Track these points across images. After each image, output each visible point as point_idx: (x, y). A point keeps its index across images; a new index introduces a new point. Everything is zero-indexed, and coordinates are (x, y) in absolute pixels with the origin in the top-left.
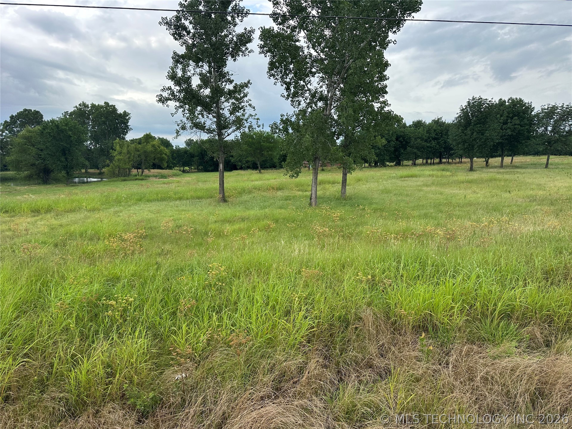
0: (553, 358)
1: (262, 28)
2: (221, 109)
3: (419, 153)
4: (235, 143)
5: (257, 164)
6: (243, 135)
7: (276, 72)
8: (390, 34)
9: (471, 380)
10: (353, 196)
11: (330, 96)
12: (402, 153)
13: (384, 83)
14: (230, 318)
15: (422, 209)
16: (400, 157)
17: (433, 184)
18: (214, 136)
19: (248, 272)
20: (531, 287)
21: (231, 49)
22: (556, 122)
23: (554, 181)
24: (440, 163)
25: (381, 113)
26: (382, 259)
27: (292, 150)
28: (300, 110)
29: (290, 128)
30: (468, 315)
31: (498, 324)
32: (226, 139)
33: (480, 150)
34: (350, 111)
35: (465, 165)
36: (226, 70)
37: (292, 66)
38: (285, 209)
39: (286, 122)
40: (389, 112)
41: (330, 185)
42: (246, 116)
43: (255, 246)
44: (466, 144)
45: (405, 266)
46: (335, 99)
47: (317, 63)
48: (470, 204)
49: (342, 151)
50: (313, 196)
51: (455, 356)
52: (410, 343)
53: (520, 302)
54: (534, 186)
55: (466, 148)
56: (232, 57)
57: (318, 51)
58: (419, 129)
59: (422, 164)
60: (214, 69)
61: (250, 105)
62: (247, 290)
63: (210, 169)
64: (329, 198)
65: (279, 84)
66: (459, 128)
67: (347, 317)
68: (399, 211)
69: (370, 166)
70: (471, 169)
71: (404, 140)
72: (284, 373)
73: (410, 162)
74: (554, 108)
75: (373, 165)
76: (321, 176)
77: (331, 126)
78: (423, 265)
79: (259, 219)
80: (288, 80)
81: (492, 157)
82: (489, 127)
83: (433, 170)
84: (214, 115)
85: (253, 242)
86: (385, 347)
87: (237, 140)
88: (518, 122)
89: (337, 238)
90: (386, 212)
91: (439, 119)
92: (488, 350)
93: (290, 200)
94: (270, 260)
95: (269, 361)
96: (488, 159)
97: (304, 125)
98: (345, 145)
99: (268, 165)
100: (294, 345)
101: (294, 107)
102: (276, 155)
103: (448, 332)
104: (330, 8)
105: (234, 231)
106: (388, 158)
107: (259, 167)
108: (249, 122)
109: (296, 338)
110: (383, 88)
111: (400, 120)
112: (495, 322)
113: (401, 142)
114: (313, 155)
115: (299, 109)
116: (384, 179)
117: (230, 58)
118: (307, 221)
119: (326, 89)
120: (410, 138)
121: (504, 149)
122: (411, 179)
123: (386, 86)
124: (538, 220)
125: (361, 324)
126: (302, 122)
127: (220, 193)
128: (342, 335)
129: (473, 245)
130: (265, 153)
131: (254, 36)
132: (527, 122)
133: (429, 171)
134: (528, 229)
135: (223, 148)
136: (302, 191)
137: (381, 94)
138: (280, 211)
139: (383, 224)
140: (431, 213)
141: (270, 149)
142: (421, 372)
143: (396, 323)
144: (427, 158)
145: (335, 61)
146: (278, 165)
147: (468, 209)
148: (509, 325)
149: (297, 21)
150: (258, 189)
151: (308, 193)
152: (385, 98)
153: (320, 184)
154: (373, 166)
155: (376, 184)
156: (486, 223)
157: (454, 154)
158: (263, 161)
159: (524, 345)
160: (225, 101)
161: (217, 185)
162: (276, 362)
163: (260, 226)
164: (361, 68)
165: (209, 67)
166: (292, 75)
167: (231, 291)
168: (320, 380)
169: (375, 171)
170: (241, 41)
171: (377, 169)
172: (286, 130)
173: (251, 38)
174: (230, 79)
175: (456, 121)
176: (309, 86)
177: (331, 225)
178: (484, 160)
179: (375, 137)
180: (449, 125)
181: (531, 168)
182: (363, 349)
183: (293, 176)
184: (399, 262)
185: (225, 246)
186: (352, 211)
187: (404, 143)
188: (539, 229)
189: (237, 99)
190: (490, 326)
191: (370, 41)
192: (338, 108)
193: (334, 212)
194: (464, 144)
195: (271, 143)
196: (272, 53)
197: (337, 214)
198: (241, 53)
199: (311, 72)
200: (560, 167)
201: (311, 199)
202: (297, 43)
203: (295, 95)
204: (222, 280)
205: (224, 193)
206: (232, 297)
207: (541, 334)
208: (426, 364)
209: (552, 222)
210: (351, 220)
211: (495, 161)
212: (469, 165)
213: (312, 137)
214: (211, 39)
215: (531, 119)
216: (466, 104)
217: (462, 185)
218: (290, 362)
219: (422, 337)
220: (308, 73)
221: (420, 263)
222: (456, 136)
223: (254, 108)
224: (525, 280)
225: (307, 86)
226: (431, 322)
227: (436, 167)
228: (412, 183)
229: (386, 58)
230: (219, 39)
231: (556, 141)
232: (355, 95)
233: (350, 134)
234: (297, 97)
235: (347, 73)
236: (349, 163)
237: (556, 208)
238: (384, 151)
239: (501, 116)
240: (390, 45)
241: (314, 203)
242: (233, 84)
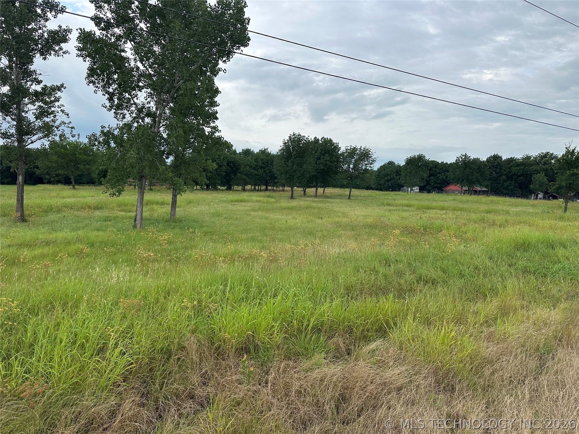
0: (352, 364)
1: (80, 29)
2: (24, 111)
3: (248, 180)
4: (42, 152)
5: (71, 179)
6: (53, 144)
7: (97, 79)
8: (220, 62)
9: (286, 395)
10: (184, 219)
11: (158, 113)
12: (233, 179)
13: (215, 108)
14: (22, 364)
15: (250, 233)
16: (230, 182)
17: (260, 209)
18: (13, 142)
19: (50, 307)
20: (336, 302)
21: (40, 46)
22: (356, 161)
23: (354, 210)
24: (266, 190)
25: (211, 138)
26: (210, 282)
27: (114, 165)
28: (125, 124)
29: (113, 142)
30: (286, 332)
31: (311, 338)
32: (29, 147)
33: (299, 181)
34: (181, 132)
35: (287, 193)
36: (32, 68)
37: (116, 76)
38: (104, 231)
39: (108, 135)
40: (220, 138)
41: (159, 206)
42: (57, 123)
43: (61, 275)
44: (288, 175)
45: (231, 289)
46: (164, 118)
47: (144, 78)
48: (290, 229)
49: (172, 172)
50: (139, 217)
51: (273, 374)
52: (233, 367)
53: (328, 316)
54: (340, 213)
55: (288, 178)
56: (42, 54)
57: (146, 65)
58: (247, 157)
59: (251, 190)
60: (16, 64)
61: (63, 111)
62: (48, 328)
63: (6, 181)
64: (156, 219)
65: (100, 93)
66: (282, 160)
67: (170, 348)
68: (228, 235)
69: (202, 189)
70: (292, 197)
71: (234, 165)
72: (92, 420)
73: (240, 188)
74: (355, 149)
75: (205, 187)
76: (148, 196)
77: (160, 144)
78: (248, 286)
79: (69, 243)
80: (111, 90)
81: (309, 187)
82: (306, 161)
83: (260, 196)
84: (13, 117)
85: (59, 271)
86: (208, 374)
87: (45, 149)
88: (328, 158)
89: (164, 263)
90: (216, 235)
91: (265, 150)
92: (302, 365)
93: (110, 221)
94: (81, 291)
95: (73, 410)
96: (306, 189)
97: (129, 140)
98: (175, 166)
99: (84, 180)
100: (107, 386)
101: (118, 120)
102: (95, 170)
103: (268, 350)
104: (160, 25)
105: (34, 258)
106: (219, 182)
107: (73, 183)
108: (61, 130)
109: (110, 378)
110: (214, 114)
111: (230, 147)
112: (309, 337)
113: (232, 168)
114: (138, 173)
115: (123, 123)
116: (216, 202)
117: (38, 55)
118: (129, 244)
119: (154, 106)
120: (240, 165)
121: (318, 181)
122: (240, 203)
123: (217, 113)
124: (343, 243)
125: (184, 353)
126: (126, 137)
127: (17, 211)
128: (163, 368)
129: (291, 266)
130: (81, 167)
131: (70, 36)
132: (335, 160)
133: (257, 197)
134: (335, 250)
135: (24, 158)
136: (125, 211)
137: (211, 119)
138: (97, 234)
139: (212, 247)
140: (258, 237)
141: (89, 162)
142: (242, 394)
143: (219, 348)
144: (255, 185)
145: (165, 79)
146: (97, 181)
147: (288, 233)
148: (319, 337)
149: (123, 30)
150: (71, 207)
151: (133, 214)
152: (216, 124)
153: (147, 204)
154: (205, 189)
155: (207, 207)
156: (302, 246)
157: (278, 182)
158: (78, 175)
159: (331, 355)
160: (30, 103)
161: (14, 201)
162: (82, 409)
163: (70, 251)
164: (192, 90)
165: (10, 61)
166: (116, 86)
167: (26, 331)
168: (136, 422)
169: (207, 194)
170: (54, 39)
171: (209, 192)
172: (106, 143)
173: (67, 38)
174: (37, 79)
175: (279, 153)
176: (135, 99)
177: (158, 249)
178: (302, 189)
179: (206, 160)
180: (274, 156)
181: (338, 199)
182: (185, 380)
183: (114, 194)
184: (225, 286)
185: (20, 276)
186: (182, 234)
187: (234, 169)
188: (342, 250)
189: (46, 103)
190: (304, 340)
191: (201, 65)
192: (167, 127)
193: (161, 236)
194: (286, 175)
195: (89, 156)
196: (93, 58)
197: (165, 238)
198: (54, 53)
199: (138, 86)
200: (359, 198)
201: (135, 220)
202: (123, 54)
203: (119, 107)
204: (14, 318)
205: (23, 210)
206: (26, 338)
207: (344, 343)
208: (247, 385)
209: (352, 245)
210: (180, 244)
211: (311, 191)
212: (290, 193)
213: (138, 154)
214: (13, 29)
215: (338, 156)
216: (287, 138)
217: (284, 211)
218: (100, 407)
219: (244, 359)
220: (134, 87)
221: (246, 284)
222: (279, 166)
223: (68, 115)
224: (332, 296)
225: (133, 100)
226: (253, 343)
227: (262, 193)
228: (241, 207)
229: (216, 85)
230: (24, 32)
231: (356, 177)
232: (186, 116)
233: (181, 155)
234: (121, 109)
235: (177, 92)
236: (179, 184)
237: (355, 233)
238: (215, 175)
239: (316, 152)
240: (220, 72)
241: (138, 226)
242: (42, 85)
